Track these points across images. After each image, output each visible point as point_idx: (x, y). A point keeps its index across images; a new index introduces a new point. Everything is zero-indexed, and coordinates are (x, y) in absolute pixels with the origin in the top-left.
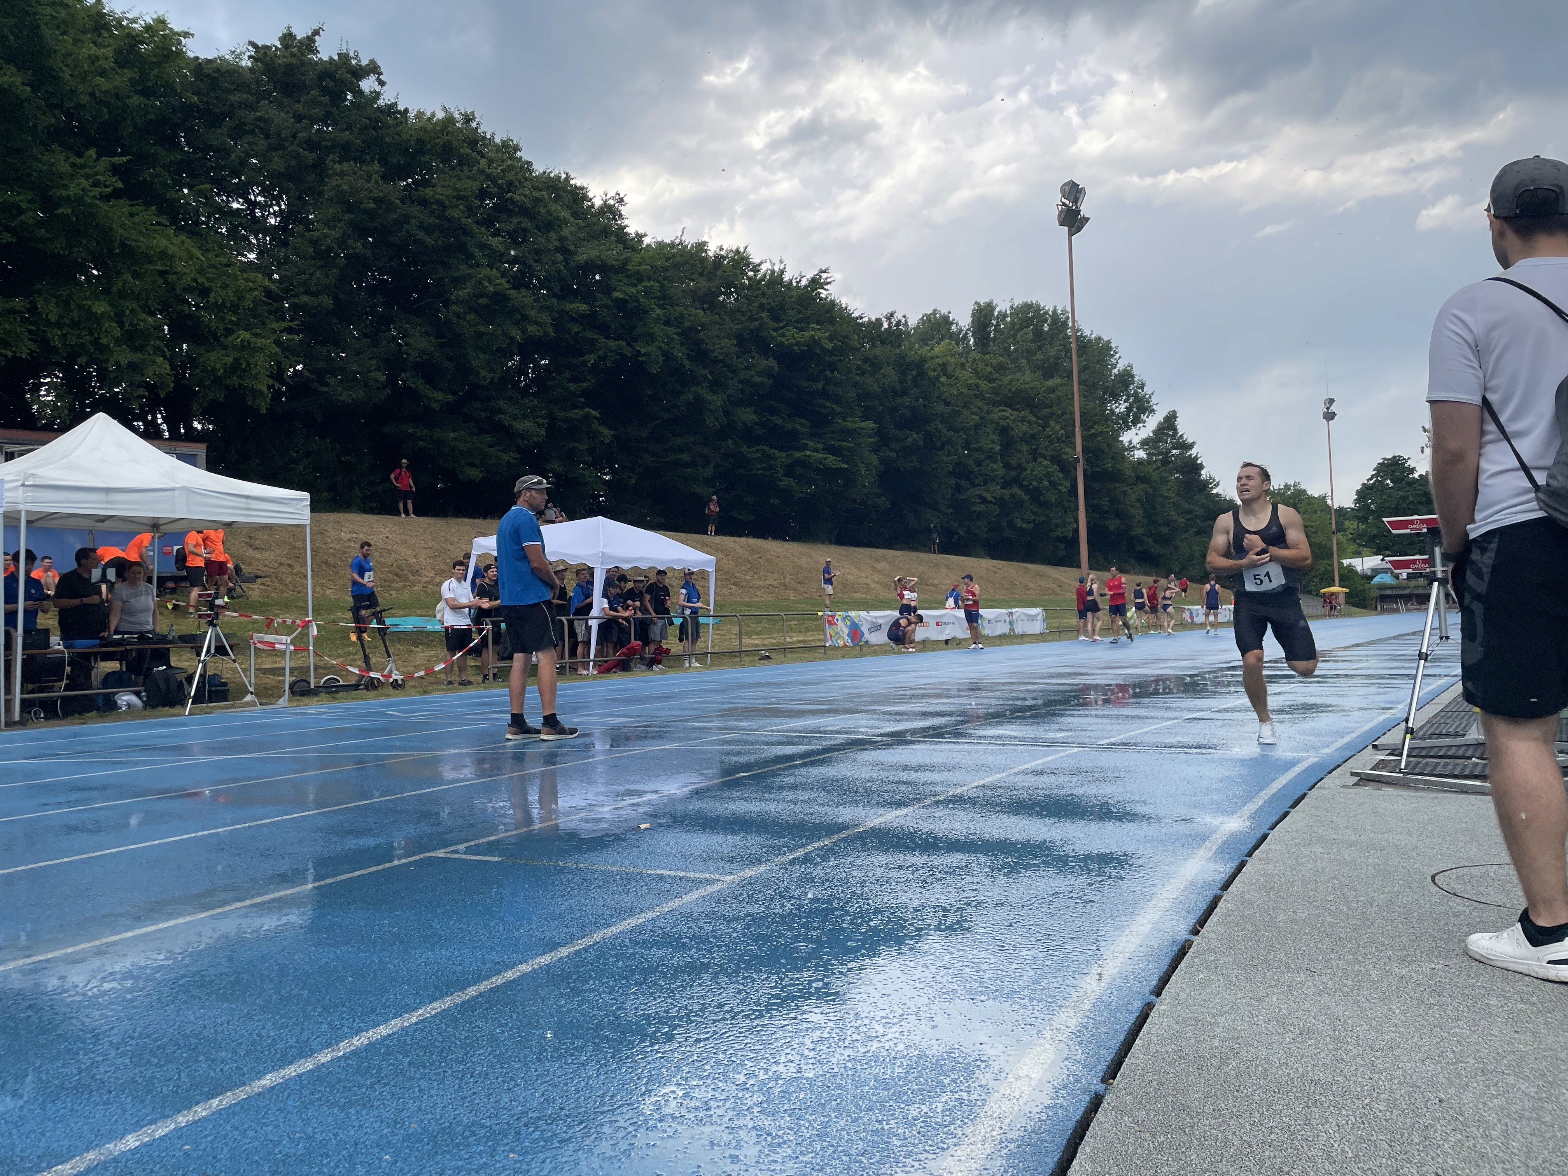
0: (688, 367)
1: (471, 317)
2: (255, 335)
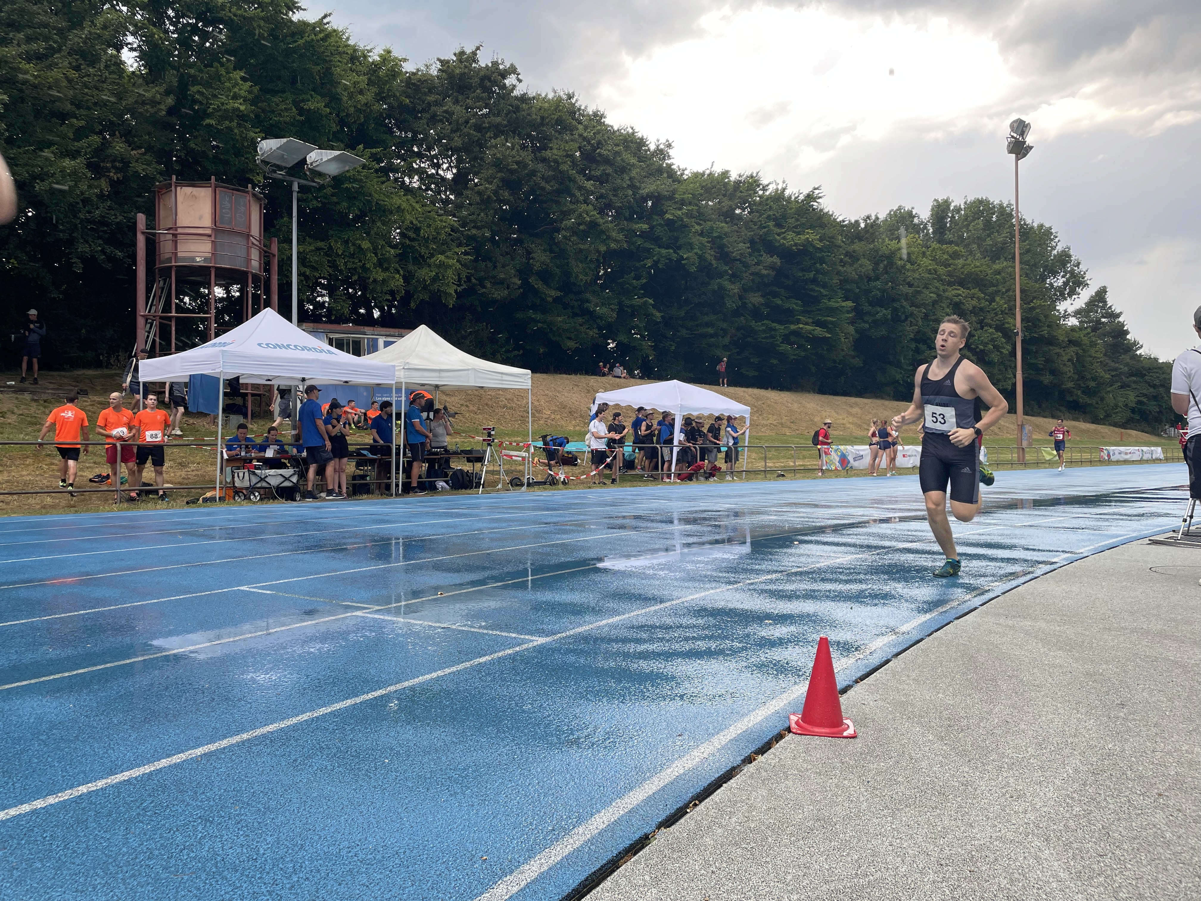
0: (715, 265)
1: (574, 238)
2: (447, 257)
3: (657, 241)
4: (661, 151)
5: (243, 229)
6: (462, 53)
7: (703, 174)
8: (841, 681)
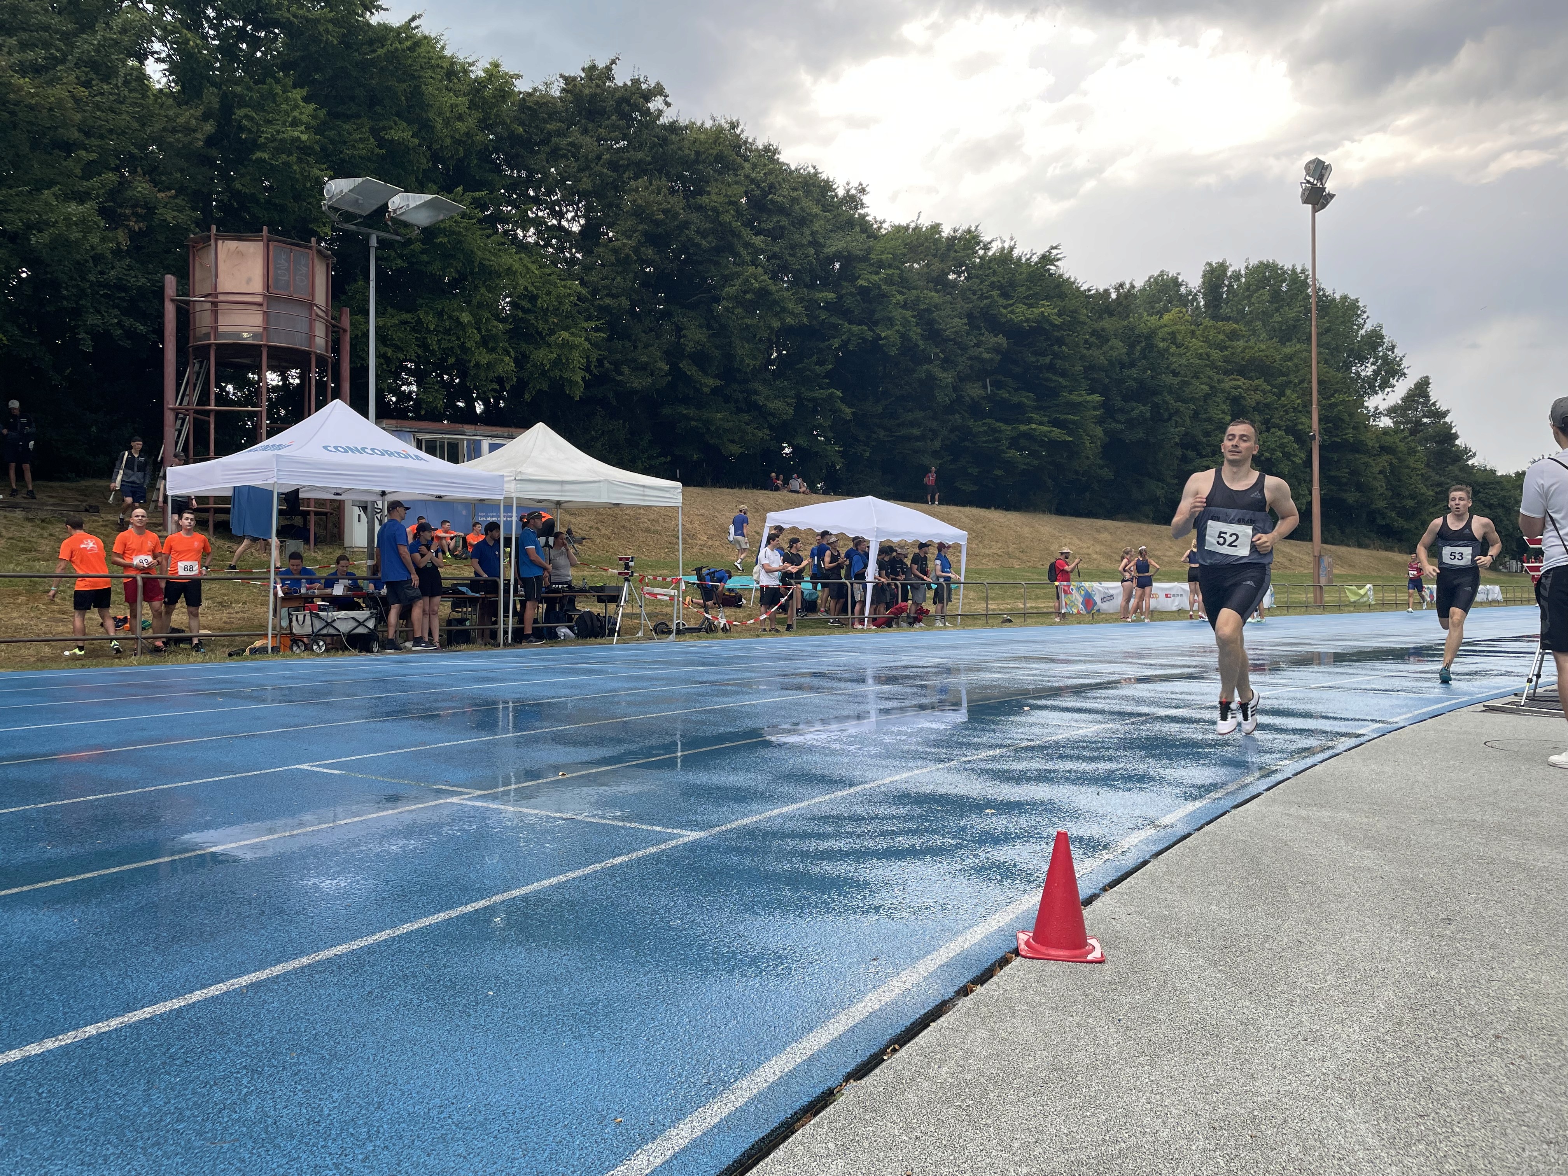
0: (922, 347)
1: (738, 310)
2: (572, 334)
3: (846, 314)
4: (853, 198)
5: (304, 296)
6: (593, 68)
7: (907, 228)
8: (1084, 889)
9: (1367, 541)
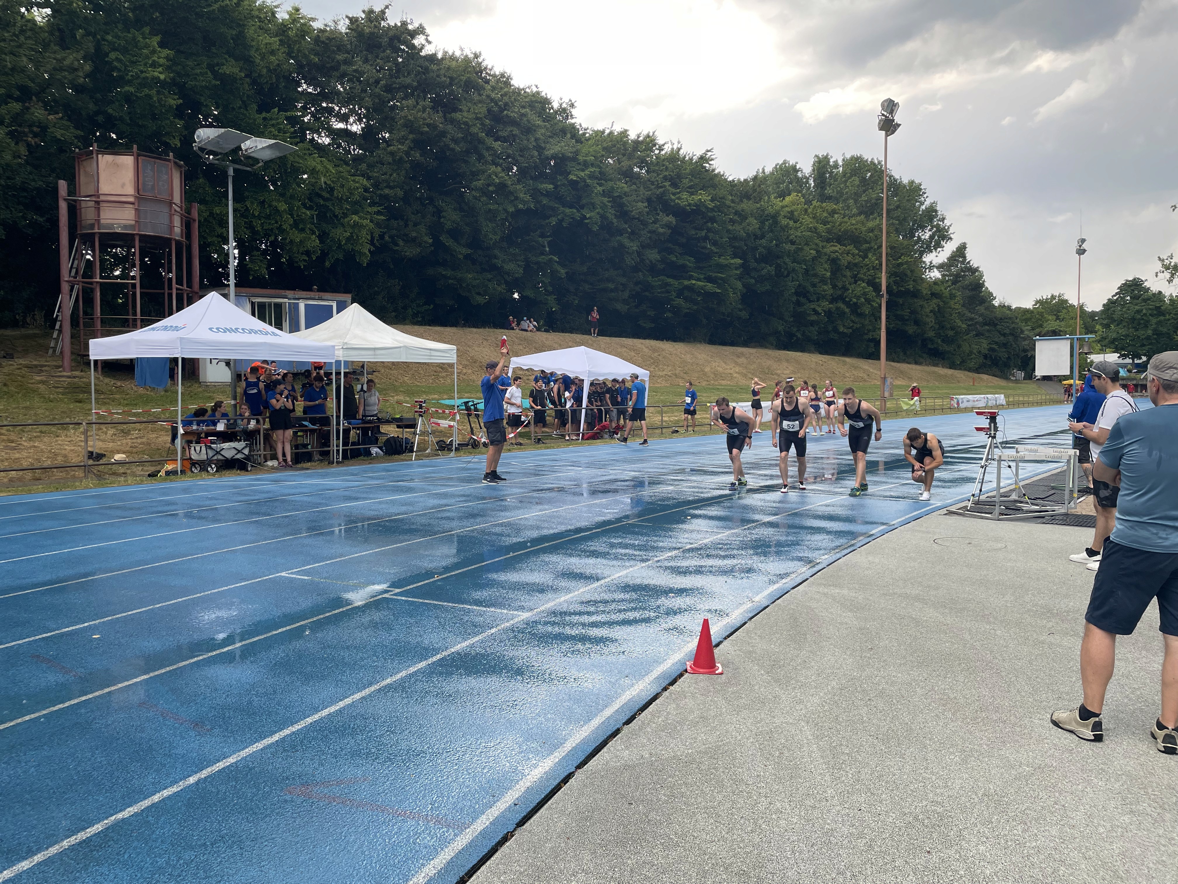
0: (616, 224)
1: (484, 199)
2: (361, 218)
3: (561, 200)
4: (564, 110)
5: (165, 196)
6: (371, 11)
7: (603, 132)
9: (921, 360)
